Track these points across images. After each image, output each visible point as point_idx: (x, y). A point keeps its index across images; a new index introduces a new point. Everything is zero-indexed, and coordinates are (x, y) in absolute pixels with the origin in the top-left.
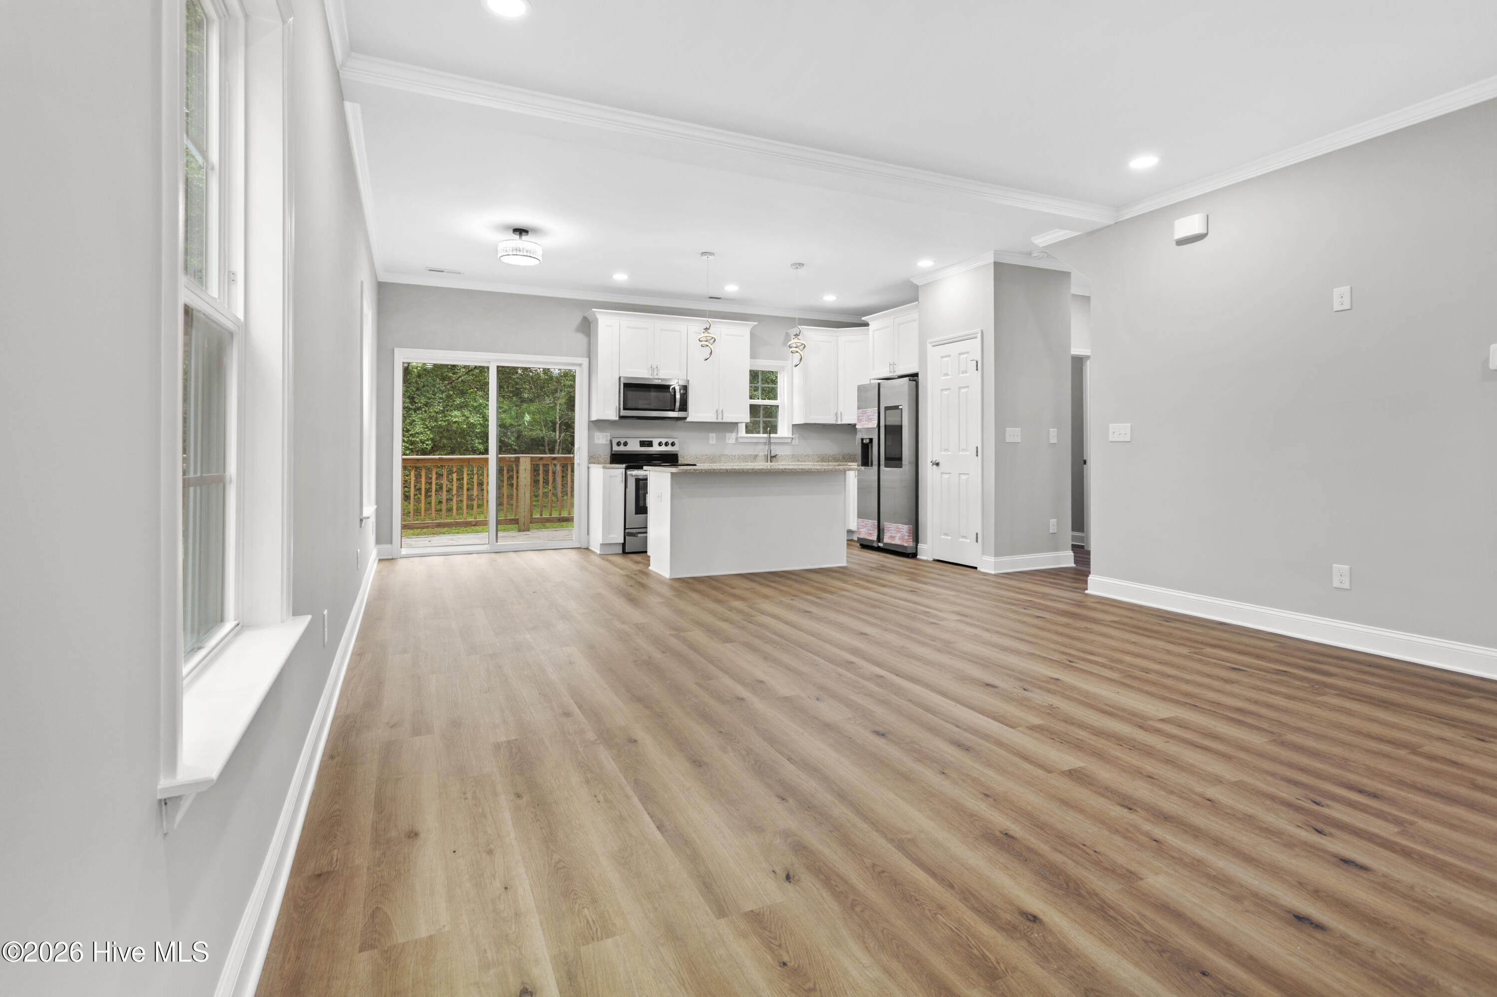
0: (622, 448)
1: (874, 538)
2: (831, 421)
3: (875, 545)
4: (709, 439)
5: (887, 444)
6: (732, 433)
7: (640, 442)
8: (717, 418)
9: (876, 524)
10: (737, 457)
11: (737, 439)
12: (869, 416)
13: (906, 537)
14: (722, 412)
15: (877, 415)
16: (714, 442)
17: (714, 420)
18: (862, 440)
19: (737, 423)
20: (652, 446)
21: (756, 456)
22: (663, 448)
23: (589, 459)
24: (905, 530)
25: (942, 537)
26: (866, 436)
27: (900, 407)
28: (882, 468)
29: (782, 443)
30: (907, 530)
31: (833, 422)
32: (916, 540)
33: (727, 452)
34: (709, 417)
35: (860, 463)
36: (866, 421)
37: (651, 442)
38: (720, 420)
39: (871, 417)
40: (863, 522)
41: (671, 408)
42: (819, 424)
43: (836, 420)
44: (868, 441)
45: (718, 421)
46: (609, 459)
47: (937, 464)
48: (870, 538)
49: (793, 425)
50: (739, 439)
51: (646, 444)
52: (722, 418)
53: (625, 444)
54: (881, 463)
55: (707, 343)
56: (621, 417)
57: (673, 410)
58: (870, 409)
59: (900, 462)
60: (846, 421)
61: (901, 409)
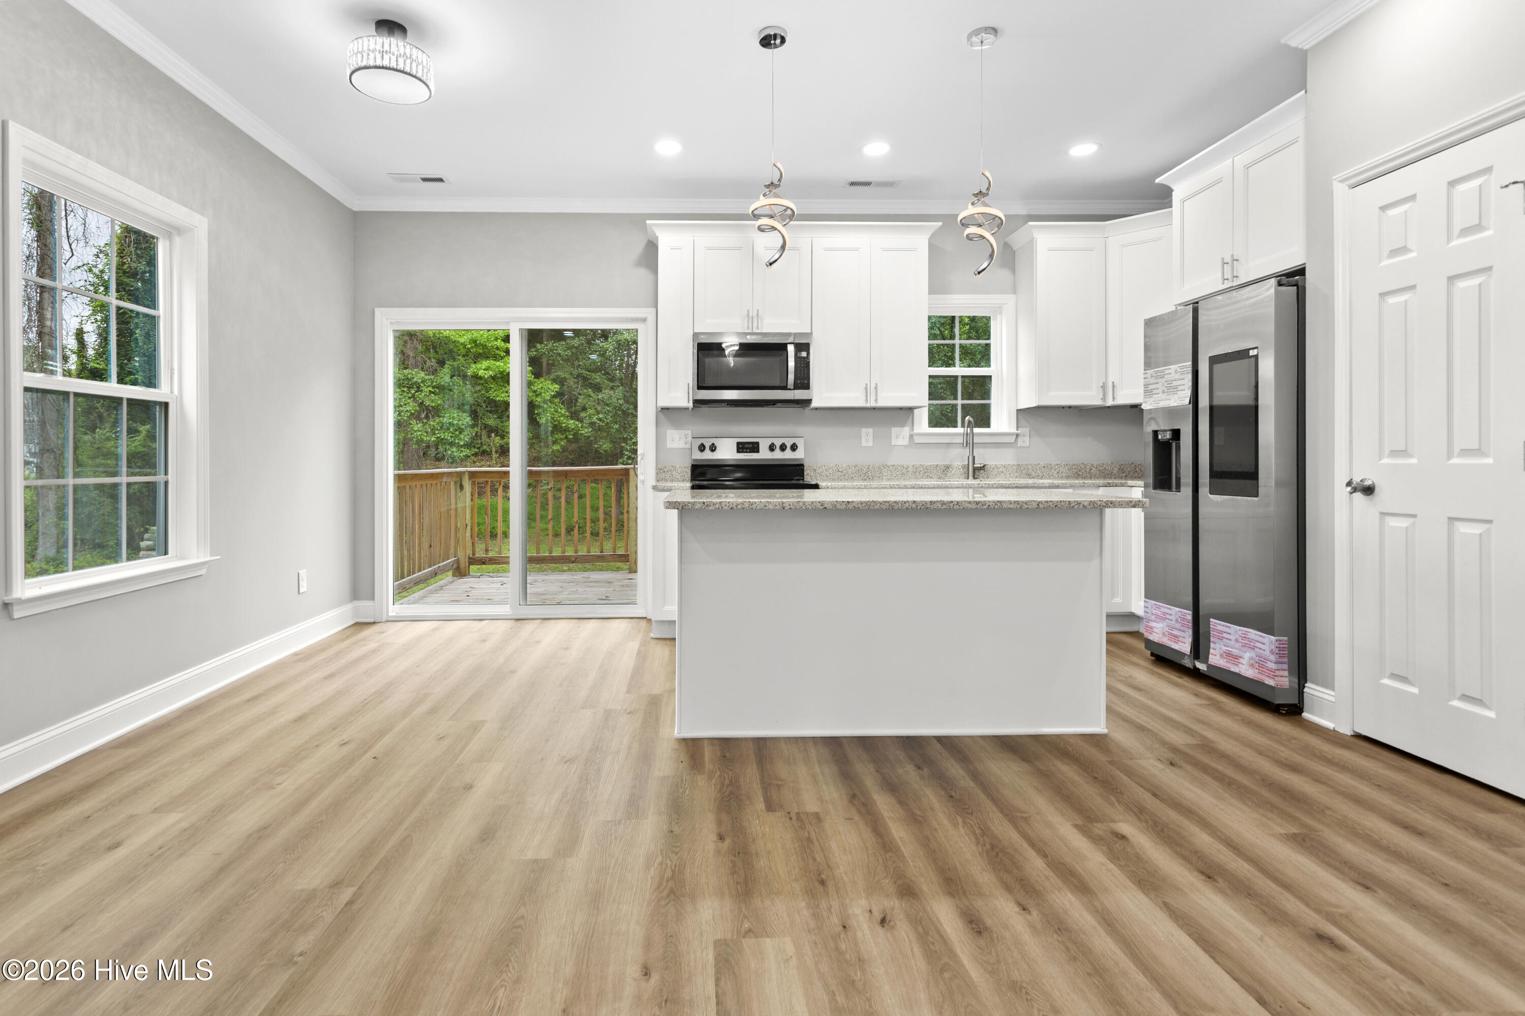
0: (707, 455)
1: (1185, 646)
2: (1091, 398)
3: (1187, 662)
4: (861, 438)
5: (1216, 442)
6: (904, 427)
7: (738, 444)
8: (866, 400)
9: (1190, 617)
10: (910, 469)
11: (911, 436)
12: (1169, 382)
13: (1272, 666)
14: (876, 388)
15: (1189, 377)
16: (870, 444)
17: (861, 403)
18: (1156, 433)
19: (911, 409)
20: (758, 451)
21: (947, 467)
22: (778, 455)
23: (657, 474)
24: (1267, 647)
25: (1386, 681)
26: (1164, 426)
27: (1252, 353)
28: (1204, 490)
29: (1000, 441)
30: (1273, 647)
31: (1097, 402)
32: (1301, 671)
33: (894, 459)
34: (853, 398)
35: (1151, 480)
36: (1163, 392)
37: (758, 443)
38: (872, 404)
39: (1175, 383)
40: (1159, 607)
41: (782, 385)
42: (1070, 407)
43: (1104, 399)
44: (1168, 435)
45: (868, 405)
46: (689, 474)
47: (1369, 490)
48: (1175, 646)
49: (1018, 411)
50: (915, 437)
51: (747, 449)
52: (876, 400)
53: (713, 448)
54: (1201, 481)
55: (771, 222)
56: (698, 403)
57: (785, 388)
58: (1172, 367)
59: (1255, 482)
60: (1124, 398)
61: (1256, 357)
